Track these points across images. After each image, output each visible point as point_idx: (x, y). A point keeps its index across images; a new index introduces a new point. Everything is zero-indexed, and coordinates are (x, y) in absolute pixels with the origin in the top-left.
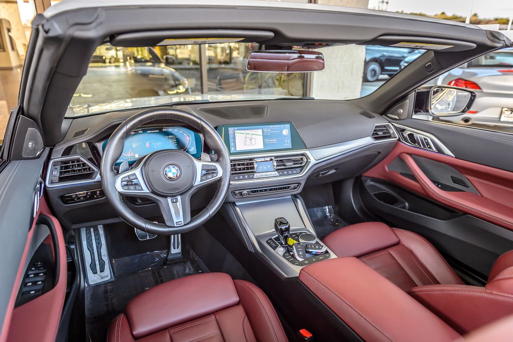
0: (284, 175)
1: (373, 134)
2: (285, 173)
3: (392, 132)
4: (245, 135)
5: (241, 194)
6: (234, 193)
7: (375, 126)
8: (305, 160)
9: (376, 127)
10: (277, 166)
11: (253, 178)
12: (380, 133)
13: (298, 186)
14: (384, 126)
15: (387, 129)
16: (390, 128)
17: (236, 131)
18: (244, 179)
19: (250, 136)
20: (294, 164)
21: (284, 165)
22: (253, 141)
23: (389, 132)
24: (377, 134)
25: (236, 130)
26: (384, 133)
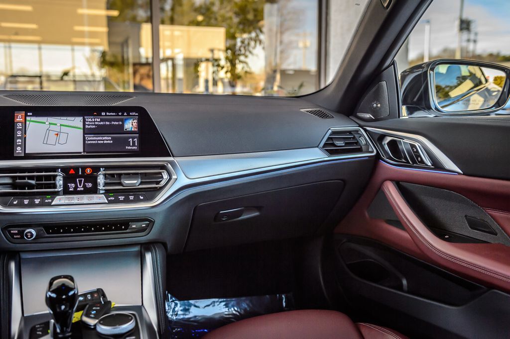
0: (117, 201)
1: (325, 145)
2: (121, 198)
3: (364, 142)
4: (46, 126)
5: (21, 233)
6: (9, 232)
7: (330, 131)
8: (165, 176)
9: (334, 133)
10: (106, 184)
11: (49, 205)
12: (340, 143)
13: (148, 225)
14: (350, 132)
15: (354, 138)
16: (361, 135)
17: (28, 118)
18: (32, 205)
19: (57, 128)
20: (142, 183)
21: (120, 184)
22: (63, 137)
23: (357, 143)
24: (333, 145)
25: (30, 116)
26: (347, 144)
